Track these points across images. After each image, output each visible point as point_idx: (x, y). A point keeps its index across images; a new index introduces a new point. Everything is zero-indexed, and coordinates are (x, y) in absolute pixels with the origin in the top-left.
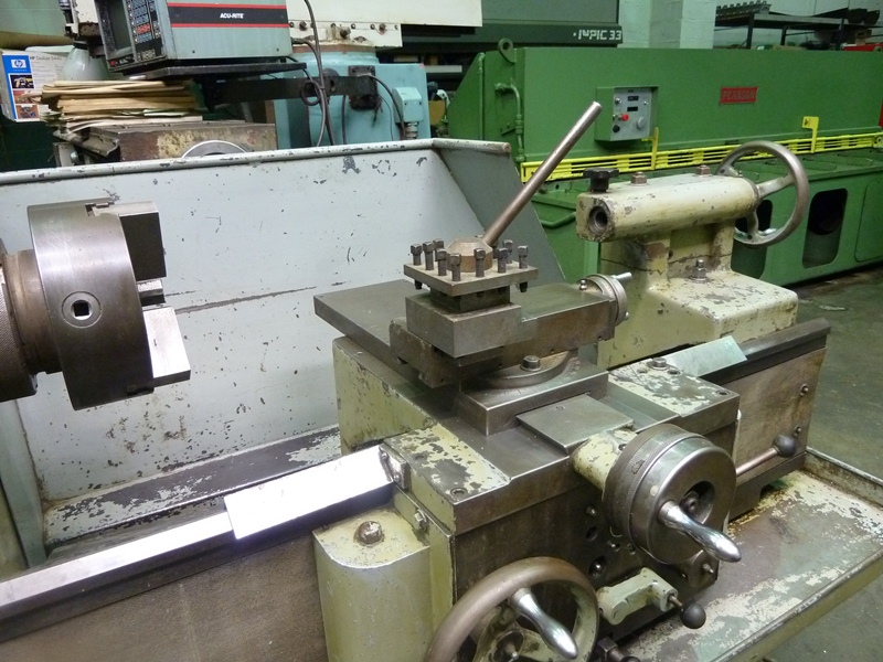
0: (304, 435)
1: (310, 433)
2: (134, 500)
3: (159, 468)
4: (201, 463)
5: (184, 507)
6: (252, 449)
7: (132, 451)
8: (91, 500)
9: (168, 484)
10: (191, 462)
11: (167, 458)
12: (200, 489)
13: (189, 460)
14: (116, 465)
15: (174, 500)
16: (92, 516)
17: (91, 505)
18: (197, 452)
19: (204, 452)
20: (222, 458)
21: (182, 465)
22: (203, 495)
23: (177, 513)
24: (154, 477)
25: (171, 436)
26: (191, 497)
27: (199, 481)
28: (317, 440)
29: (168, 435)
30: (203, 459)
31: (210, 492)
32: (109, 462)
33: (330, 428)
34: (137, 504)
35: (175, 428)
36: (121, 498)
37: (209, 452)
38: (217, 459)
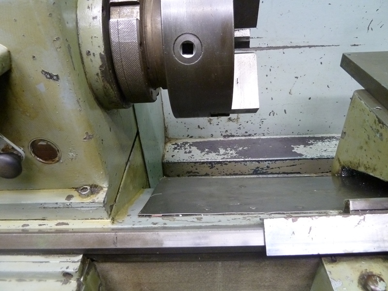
0: (304, 136)
1: (307, 136)
2: (207, 150)
3: (222, 135)
4: (243, 138)
5: (230, 162)
6: (272, 137)
7: (210, 124)
8: (187, 143)
9: (226, 145)
10: (239, 136)
11: (227, 131)
12: (240, 154)
13: (238, 135)
14: (202, 129)
15: (226, 156)
16: (186, 152)
17: (187, 146)
18: (243, 132)
19: (246, 132)
20: (255, 137)
21: (233, 136)
22: (241, 158)
23: (226, 164)
24: (219, 139)
25: (231, 120)
26: (235, 157)
27: (241, 149)
28: (311, 142)
30: (245, 136)
31: (245, 158)
32: (199, 126)
33: (320, 136)
34: (208, 153)
35: (234, 116)
36: (201, 146)
37: (249, 133)
38: (252, 137)
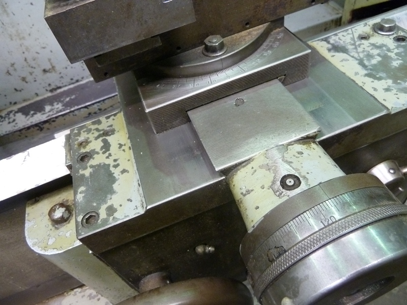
2: (32, 112)
3: (47, 90)
4: (72, 86)
5: (56, 117)
7: (27, 82)
8: (11, 112)
9: (51, 101)
10: (66, 86)
11: (50, 85)
12: (67, 105)
13: (64, 85)
14: (20, 91)
15: (51, 113)
16: (9, 123)
17: (11, 115)
18: (66, 80)
19: (72, 79)
20: (84, 82)
21: (60, 88)
22: (67, 109)
23: (54, 121)
24: (46, 96)
25: (47, 72)
26: (61, 111)
27: (68, 99)
29: (45, 71)
30: (73, 83)
31: (71, 108)
32: (16, 89)
34: (33, 115)
35: (48, 67)
36: (25, 111)
37: (75, 79)
38: (81, 83)
